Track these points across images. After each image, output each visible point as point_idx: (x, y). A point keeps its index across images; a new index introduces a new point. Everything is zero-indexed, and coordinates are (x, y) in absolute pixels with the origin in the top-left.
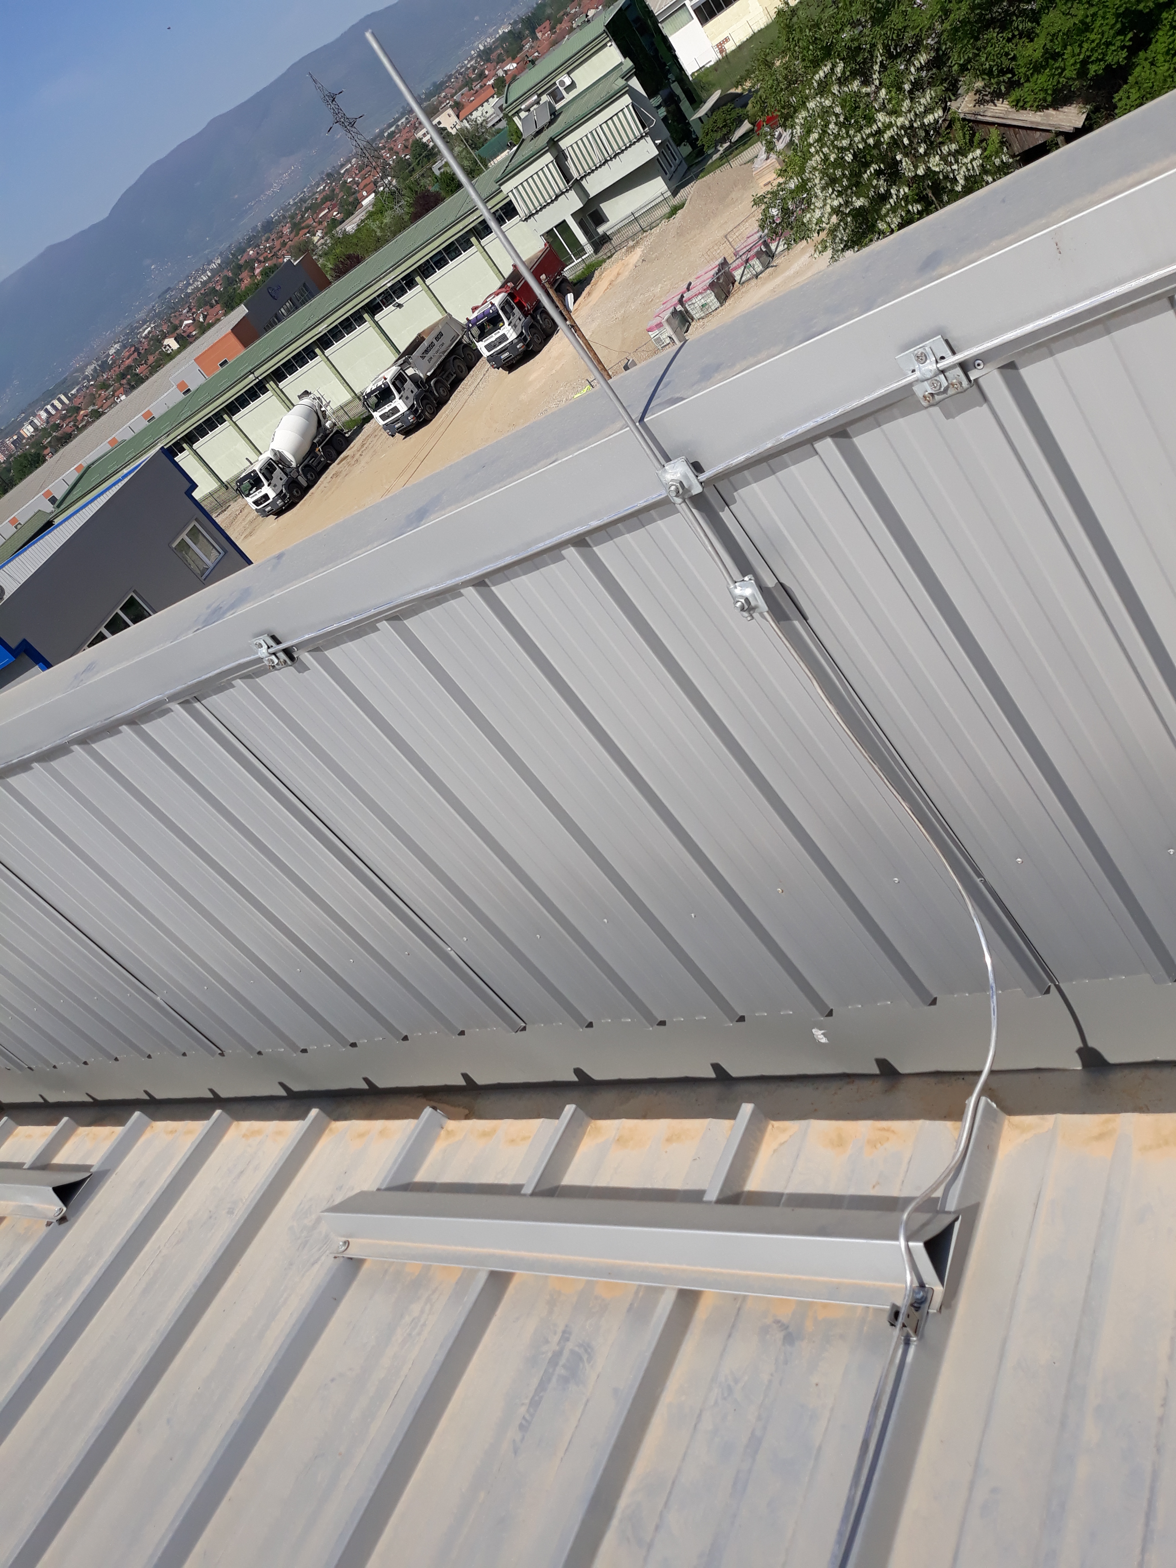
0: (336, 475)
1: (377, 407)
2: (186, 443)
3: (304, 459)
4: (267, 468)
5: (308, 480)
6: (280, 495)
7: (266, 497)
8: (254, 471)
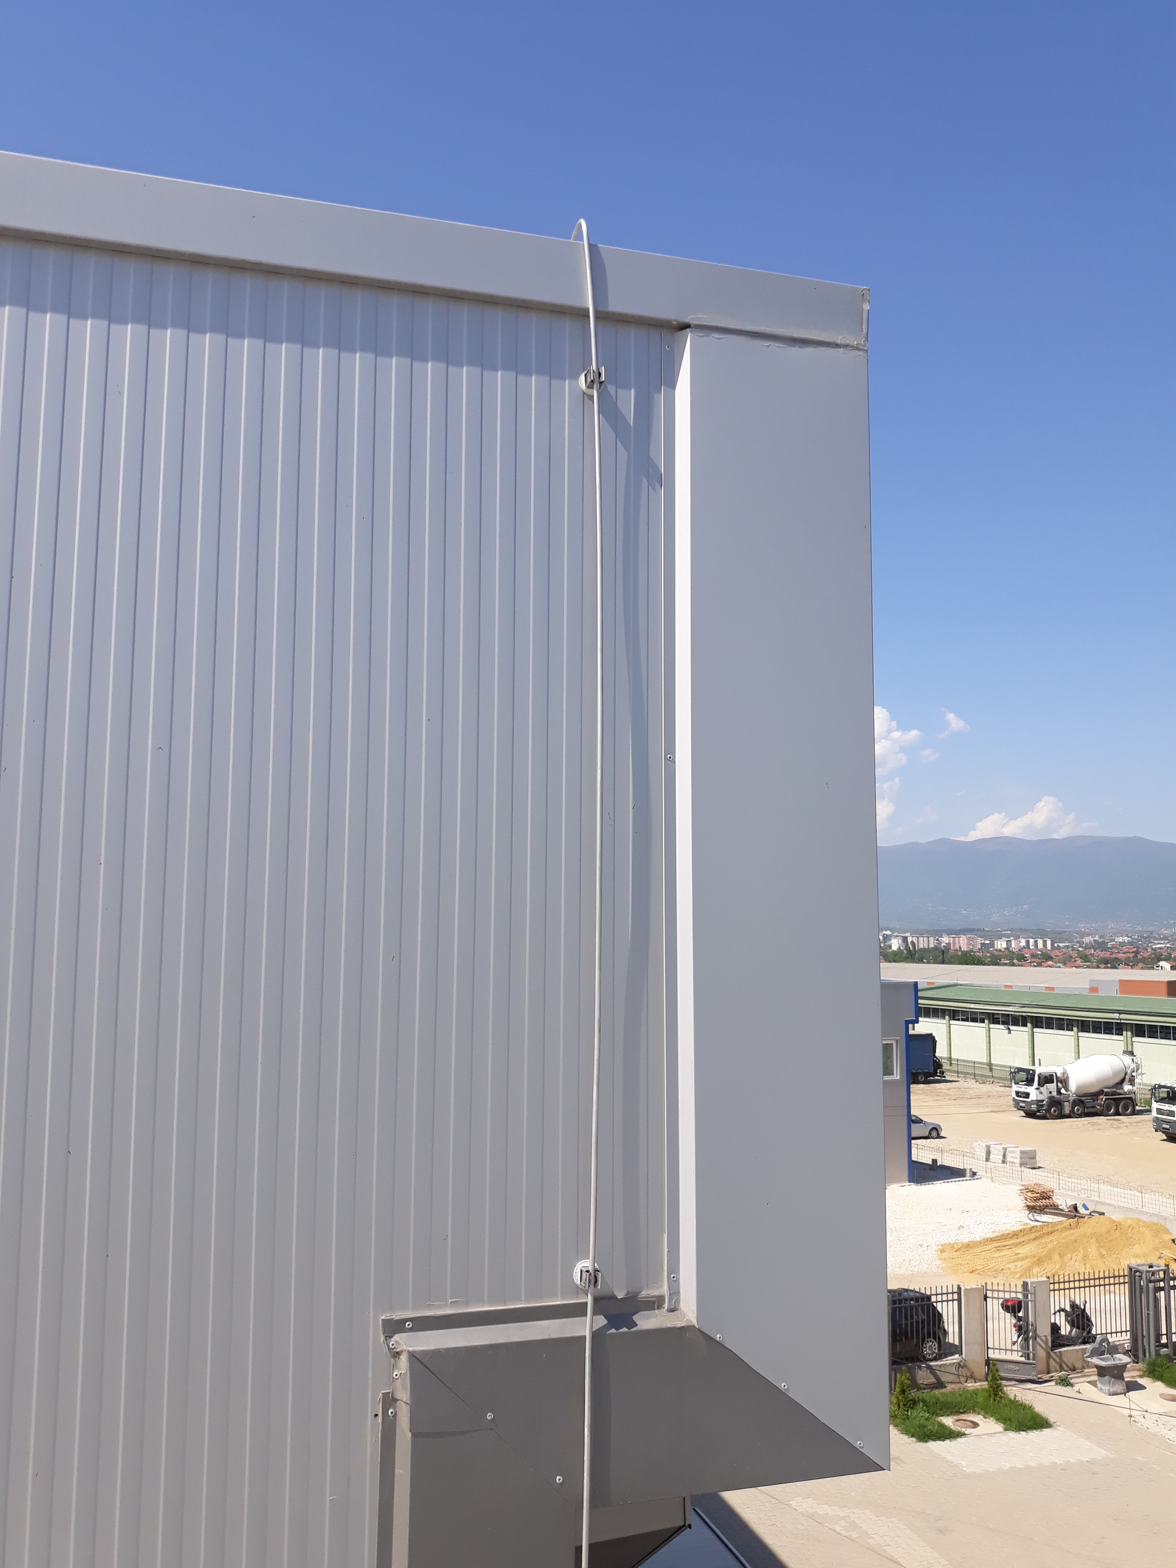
0: (1094, 1124)
1: (1162, 1100)
2: (1032, 1023)
3: (1085, 1095)
4: (1046, 1077)
5: (1072, 1110)
6: (1039, 1102)
7: (1027, 1095)
8: (1034, 1071)
